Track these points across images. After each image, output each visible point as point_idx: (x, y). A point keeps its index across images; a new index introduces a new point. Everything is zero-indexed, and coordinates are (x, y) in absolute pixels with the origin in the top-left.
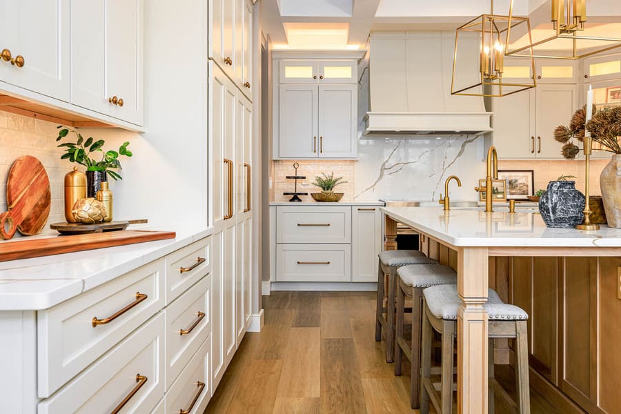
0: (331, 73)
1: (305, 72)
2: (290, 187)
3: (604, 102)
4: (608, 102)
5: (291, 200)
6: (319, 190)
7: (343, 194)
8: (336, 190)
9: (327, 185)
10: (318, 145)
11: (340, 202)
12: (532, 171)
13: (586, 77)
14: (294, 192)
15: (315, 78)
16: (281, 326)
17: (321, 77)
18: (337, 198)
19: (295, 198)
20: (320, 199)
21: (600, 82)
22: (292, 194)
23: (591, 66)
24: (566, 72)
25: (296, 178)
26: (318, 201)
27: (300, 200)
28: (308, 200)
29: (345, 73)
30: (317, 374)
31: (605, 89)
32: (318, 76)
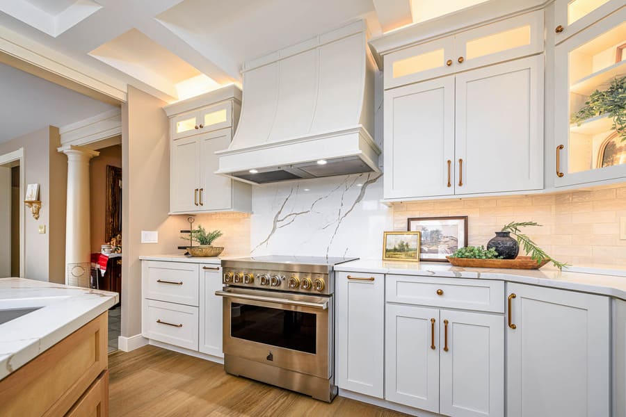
8: (215, 243)
12: (465, 218)
15: (196, 128)
17: (202, 127)
18: (216, 254)
29: (220, 117)
32: (199, 126)
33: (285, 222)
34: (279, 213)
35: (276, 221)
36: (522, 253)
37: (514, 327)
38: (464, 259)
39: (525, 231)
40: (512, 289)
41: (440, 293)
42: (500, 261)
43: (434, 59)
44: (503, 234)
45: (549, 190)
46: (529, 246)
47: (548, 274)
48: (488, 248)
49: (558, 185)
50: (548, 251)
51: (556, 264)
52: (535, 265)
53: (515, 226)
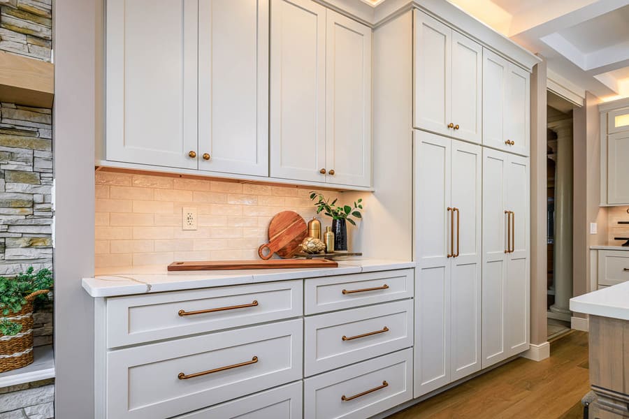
2: (623, 231)
5: (623, 245)
16: (568, 361)
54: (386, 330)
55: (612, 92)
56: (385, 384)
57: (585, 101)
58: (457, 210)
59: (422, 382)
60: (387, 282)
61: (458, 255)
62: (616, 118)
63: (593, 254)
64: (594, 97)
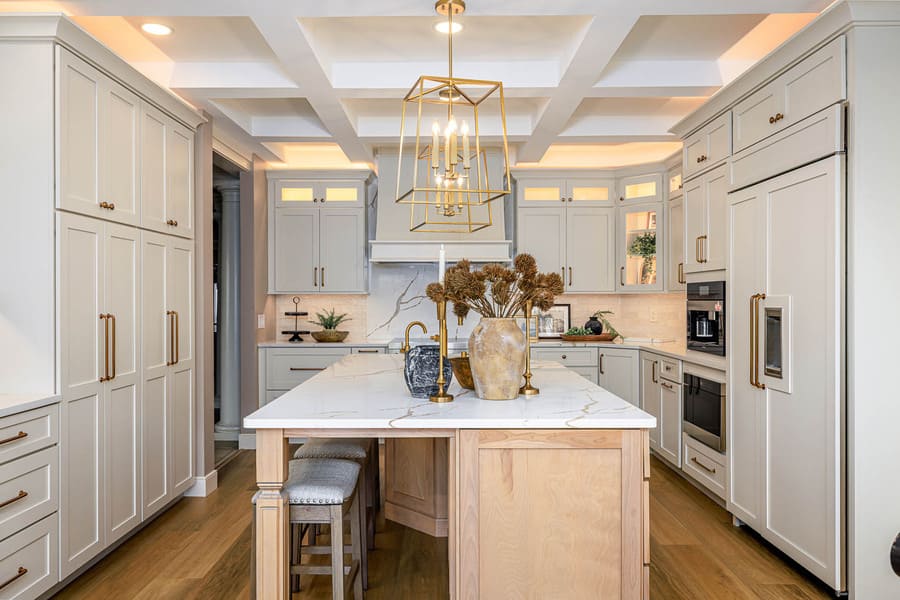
0: (333, 195)
1: (304, 194)
2: (290, 324)
3: (645, 228)
4: (650, 228)
5: (291, 340)
6: (321, 329)
7: (347, 333)
9: (329, 323)
10: (319, 277)
11: (346, 343)
12: (569, 305)
13: (621, 199)
14: (294, 330)
15: (315, 200)
17: (322, 200)
18: (340, 338)
19: (296, 336)
20: (321, 339)
21: (638, 205)
22: (291, 333)
23: (628, 188)
24: (600, 194)
25: (296, 314)
26: (320, 341)
27: (301, 340)
28: (309, 340)
29: (350, 194)
30: (227, 547)
31: (646, 213)
32: (319, 199)
33: (410, 304)
34: (404, 295)
35: (399, 302)
36: (604, 331)
37: (602, 373)
38: (573, 337)
39: (606, 317)
40: (602, 351)
41: (564, 357)
42: (593, 336)
43: (552, 194)
44: (594, 319)
45: (617, 292)
46: (608, 326)
47: (618, 342)
48: (586, 328)
49: (622, 290)
50: (618, 330)
51: (622, 337)
52: (610, 338)
53: (600, 313)
54: (23, 495)
55: (278, 160)
56: (22, 572)
57: (251, 164)
58: (111, 316)
59: (69, 556)
60: (24, 429)
61: (114, 377)
62: (283, 189)
63: (261, 352)
64: (260, 159)
